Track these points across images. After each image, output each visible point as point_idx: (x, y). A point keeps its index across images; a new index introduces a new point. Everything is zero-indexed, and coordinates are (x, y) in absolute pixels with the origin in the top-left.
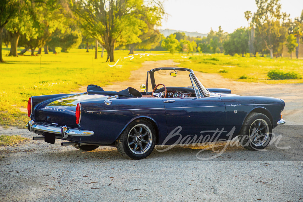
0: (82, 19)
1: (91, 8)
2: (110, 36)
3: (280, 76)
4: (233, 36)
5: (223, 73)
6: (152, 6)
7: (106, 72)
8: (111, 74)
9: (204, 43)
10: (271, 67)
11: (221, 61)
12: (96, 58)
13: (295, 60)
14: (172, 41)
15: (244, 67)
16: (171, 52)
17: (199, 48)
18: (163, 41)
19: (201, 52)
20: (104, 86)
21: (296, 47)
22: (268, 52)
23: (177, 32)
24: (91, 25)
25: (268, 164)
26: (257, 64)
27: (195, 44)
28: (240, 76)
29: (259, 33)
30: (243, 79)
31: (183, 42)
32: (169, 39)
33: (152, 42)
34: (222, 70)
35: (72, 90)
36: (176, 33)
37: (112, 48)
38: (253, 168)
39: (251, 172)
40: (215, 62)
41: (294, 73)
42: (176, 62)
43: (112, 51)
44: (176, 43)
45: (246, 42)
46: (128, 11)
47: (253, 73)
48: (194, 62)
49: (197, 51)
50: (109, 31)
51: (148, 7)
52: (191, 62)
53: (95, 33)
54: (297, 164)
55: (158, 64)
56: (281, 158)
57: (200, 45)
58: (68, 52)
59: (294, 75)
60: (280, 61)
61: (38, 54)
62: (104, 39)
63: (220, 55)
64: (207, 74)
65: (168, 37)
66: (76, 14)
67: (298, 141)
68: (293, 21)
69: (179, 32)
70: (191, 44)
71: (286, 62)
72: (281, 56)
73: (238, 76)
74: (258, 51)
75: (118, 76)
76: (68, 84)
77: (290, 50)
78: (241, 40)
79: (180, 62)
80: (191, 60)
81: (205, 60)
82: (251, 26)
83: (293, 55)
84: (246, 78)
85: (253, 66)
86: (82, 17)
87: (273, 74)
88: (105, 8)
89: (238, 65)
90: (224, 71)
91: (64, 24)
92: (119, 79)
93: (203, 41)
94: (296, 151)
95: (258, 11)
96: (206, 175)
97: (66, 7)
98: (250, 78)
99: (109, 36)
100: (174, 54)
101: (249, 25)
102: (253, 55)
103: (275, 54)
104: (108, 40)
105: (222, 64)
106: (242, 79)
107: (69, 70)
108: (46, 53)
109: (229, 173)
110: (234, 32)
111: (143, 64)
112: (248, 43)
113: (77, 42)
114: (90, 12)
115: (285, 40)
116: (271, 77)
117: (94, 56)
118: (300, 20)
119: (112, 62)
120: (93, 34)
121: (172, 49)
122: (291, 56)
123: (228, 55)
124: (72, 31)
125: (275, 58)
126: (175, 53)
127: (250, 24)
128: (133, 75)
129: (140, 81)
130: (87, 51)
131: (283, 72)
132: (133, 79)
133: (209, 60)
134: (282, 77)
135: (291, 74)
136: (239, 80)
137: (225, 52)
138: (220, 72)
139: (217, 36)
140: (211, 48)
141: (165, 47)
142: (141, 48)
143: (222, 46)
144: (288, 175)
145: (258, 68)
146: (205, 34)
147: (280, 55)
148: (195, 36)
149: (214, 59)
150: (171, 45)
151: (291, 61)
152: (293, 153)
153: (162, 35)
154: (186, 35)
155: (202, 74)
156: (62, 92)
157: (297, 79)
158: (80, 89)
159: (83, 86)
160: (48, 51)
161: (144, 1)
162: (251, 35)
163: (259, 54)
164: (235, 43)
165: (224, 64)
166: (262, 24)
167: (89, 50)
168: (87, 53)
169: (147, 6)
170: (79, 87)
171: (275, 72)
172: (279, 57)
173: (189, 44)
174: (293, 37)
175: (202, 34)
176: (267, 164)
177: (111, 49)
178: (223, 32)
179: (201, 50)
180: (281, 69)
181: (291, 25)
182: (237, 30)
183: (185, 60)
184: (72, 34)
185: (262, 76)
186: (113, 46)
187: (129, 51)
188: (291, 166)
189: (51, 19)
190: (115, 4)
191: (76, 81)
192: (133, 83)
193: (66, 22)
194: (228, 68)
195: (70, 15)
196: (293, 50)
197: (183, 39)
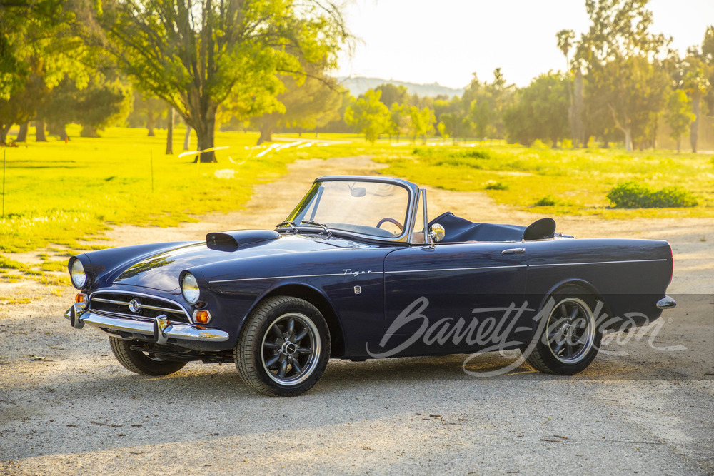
0: (131, 49)
1: (154, 21)
2: (203, 95)
3: (640, 199)
4: (529, 94)
5: (495, 191)
6: (314, 17)
7: (187, 187)
8: (201, 193)
9: (455, 113)
10: (622, 175)
11: (496, 159)
12: (169, 150)
13: (686, 156)
14: (370, 107)
15: (552, 175)
16: (370, 135)
17: (441, 127)
18: (348, 108)
19: (447, 136)
20: (176, 226)
21: (690, 123)
22: (619, 137)
23: (385, 84)
24: (154, 66)
25: (563, 438)
26: (588, 167)
27: (430, 116)
28: (537, 199)
29: (596, 87)
30: (545, 207)
31: (401, 111)
32: (363, 101)
33: (318, 111)
34: (493, 182)
35: (86, 237)
36: (381, 88)
37: (209, 126)
38: (521, 450)
39: (513, 460)
40: (478, 162)
41: (678, 190)
42: (379, 162)
43: (209, 134)
44: (381, 114)
45: (563, 109)
46: (253, 30)
47: (573, 190)
48: (425, 161)
49: (438, 134)
50: (201, 82)
51: (303, 21)
52: (416, 162)
53: (165, 87)
54: (640, 437)
55: (332, 167)
56: (601, 420)
57: (445, 119)
58: (99, 136)
59: (677, 195)
60: (648, 158)
61: (18, 140)
62: (190, 102)
63: (495, 143)
64: (455, 193)
65: (361, 97)
66: (116, 37)
67: (655, 374)
68: (683, 55)
69: (389, 83)
70: (419, 116)
71: (661, 163)
72: (654, 147)
73: (534, 199)
74: (594, 135)
75: (219, 200)
76: (79, 220)
77: (676, 131)
78: (548, 105)
79: (388, 162)
80: (416, 156)
81: (452, 156)
82: (573, 68)
83: (682, 143)
84: (552, 204)
85: (577, 171)
86: (130, 45)
87: (622, 193)
88: (191, 22)
89: (538, 169)
90: (500, 185)
91: (85, 64)
92: (218, 208)
93: (452, 108)
94: (644, 401)
95: (593, 30)
96: (389, 470)
97: (85, 18)
98: (562, 205)
99: (201, 95)
100: (378, 142)
101: (570, 67)
102: (581, 145)
103: (636, 140)
104: (199, 106)
105: (497, 167)
106: (542, 207)
107: (90, 183)
108: (40, 137)
109: (452, 464)
110: (532, 84)
111: (290, 166)
112: (567, 114)
113: (121, 111)
114: (151, 33)
115: (663, 105)
116: (617, 202)
117: (164, 147)
118: (700, 52)
119: (210, 162)
120: (159, 89)
121: (372, 129)
122: (678, 147)
123: (517, 145)
124: (106, 80)
125: (638, 150)
126: (379, 138)
127: (572, 62)
128: (260, 196)
129: (275, 213)
130: (151, 134)
131: (649, 189)
132: (257, 207)
133: (464, 157)
134: (647, 202)
135: (670, 193)
136: (534, 209)
137: (509, 137)
138: (490, 188)
139: (489, 95)
140: (473, 125)
141: (354, 123)
142: (291, 125)
143: (501, 121)
144: (611, 469)
145: (589, 177)
146: (458, 90)
147: (651, 144)
148: (431, 95)
149: (476, 155)
150: (370, 117)
151: (676, 160)
152: (636, 405)
153: (345, 93)
154: (410, 93)
155: (442, 193)
156: (56, 242)
157: (685, 207)
158: (107, 233)
159: (120, 226)
160: (46, 133)
161: (294, 3)
162: (576, 93)
163: (596, 141)
164: (535, 111)
165: (503, 168)
166: (604, 63)
167: (155, 131)
168: (151, 139)
169: (300, 18)
170: (106, 229)
171: (629, 187)
172: (647, 148)
173: (416, 117)
174: (683, 96)
175: (451, 90)
176: (560, 437)
177: (206, 128)
178: (505, 85)
179: (447, 131)
180: (647, 181)
181: (677, 65)
182: (538, 78)
183: (403, 157)
184: (106, 88)
185: (596, 197)
186: (213, 121)
187: (258, 135)
188: (623, 444)
189: (49, 51)
190: (218, 11)
191: (100, 213)
192: (256, 216)
193: (88, 59)
194: (512, 176)
195: (99, 40)
196: (684, 131)
197: (400, 103)
